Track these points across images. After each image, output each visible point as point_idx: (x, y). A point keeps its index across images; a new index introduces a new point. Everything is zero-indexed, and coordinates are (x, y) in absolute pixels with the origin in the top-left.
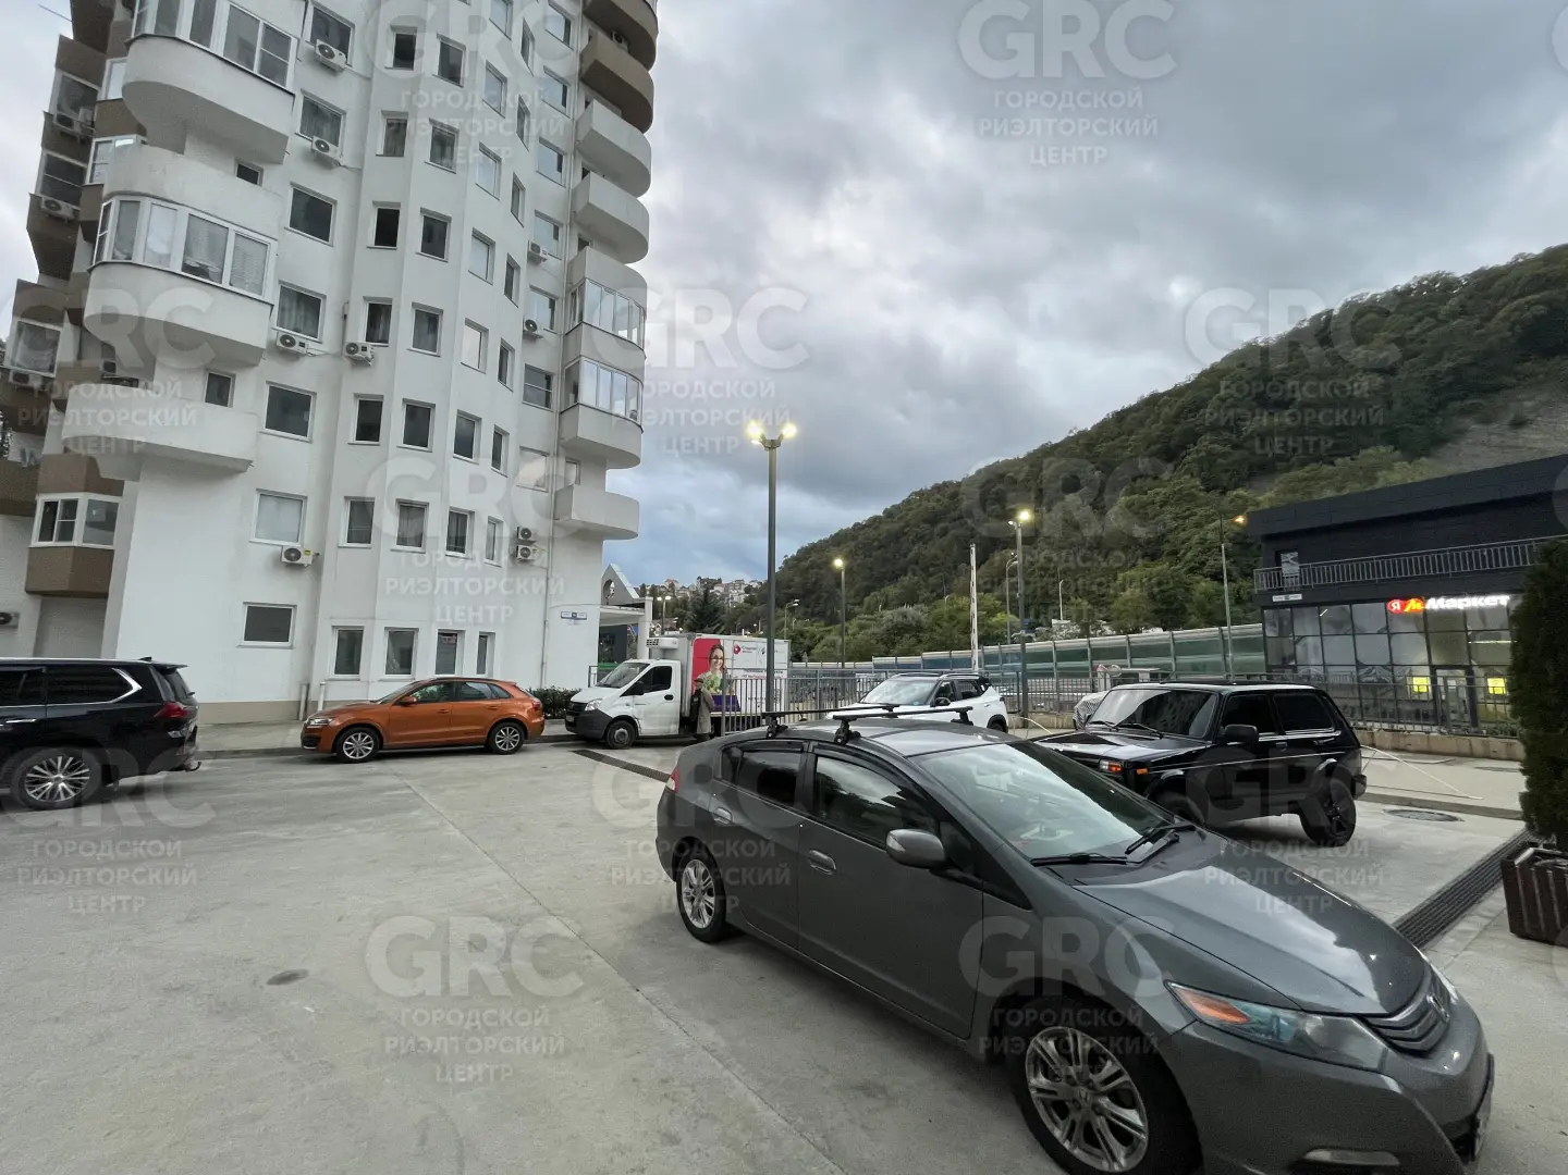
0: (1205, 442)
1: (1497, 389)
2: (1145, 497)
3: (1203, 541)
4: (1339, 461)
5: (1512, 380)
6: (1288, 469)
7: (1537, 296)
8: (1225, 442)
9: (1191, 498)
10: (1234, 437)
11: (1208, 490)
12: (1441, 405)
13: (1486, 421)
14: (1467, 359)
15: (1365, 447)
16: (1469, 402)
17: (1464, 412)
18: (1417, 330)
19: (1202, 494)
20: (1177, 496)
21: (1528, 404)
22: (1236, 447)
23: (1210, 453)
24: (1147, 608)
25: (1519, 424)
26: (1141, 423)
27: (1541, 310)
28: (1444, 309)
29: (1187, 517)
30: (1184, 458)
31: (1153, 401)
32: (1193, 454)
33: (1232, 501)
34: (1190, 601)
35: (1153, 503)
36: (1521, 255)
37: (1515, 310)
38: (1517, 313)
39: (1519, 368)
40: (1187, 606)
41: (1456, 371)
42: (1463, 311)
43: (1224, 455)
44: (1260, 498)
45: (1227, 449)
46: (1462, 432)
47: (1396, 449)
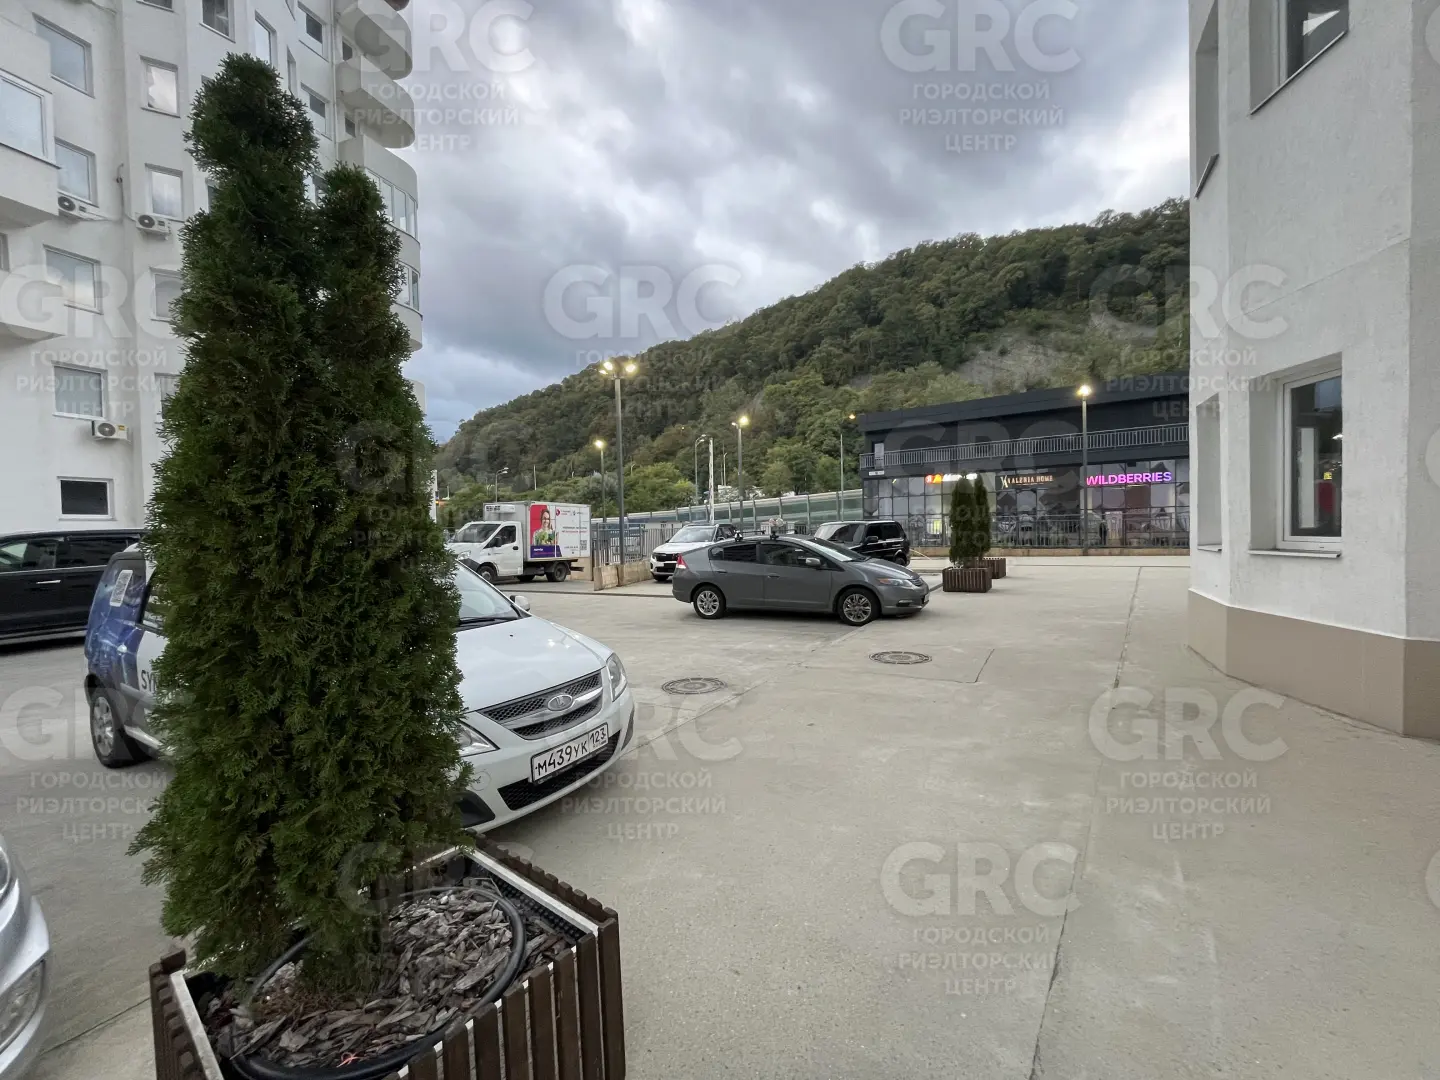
0: (826, 345)
1: (994, 327)
2: (784, 386)
3: (822, 425)
4: (908, 370)
5: (1002, 321)
6: (877, 373)
7: (1020, 264)
8: (839, 346)
9: (814, 389)
10: (845, 341)
11: (827, 384)
12: (966, 334)
13: (988, 349)
14: (982, 303)
15: (923, 361)
16: (981, 334)
17: (979, 340)
18: (957, 275)
19: (823, 388)
20: (805, 388)
21: (1009, 340)
22: (847, 350)
23: (829, 354)
24: (788, 475)
25: (1003, 353)
26: (782, 322)
27: (1020, 274)
28: (973, 264)
29: (812, 405)
30: (811, 356)
31: (790, 304)
32: (817, 354)
33: (841, 395)
34: (814, 472)
35: (790, 392)
36: (1014, 231)
37: (1008, 272)
38: (1008, 275)
39: (1006, 313)
40: (813, 475)
41: (975, 311)
42: (981, 267)
43: (838, 356)
44: (859, 393)
45: (840, 351)
46: (974, 355)
47: (938, 365)
